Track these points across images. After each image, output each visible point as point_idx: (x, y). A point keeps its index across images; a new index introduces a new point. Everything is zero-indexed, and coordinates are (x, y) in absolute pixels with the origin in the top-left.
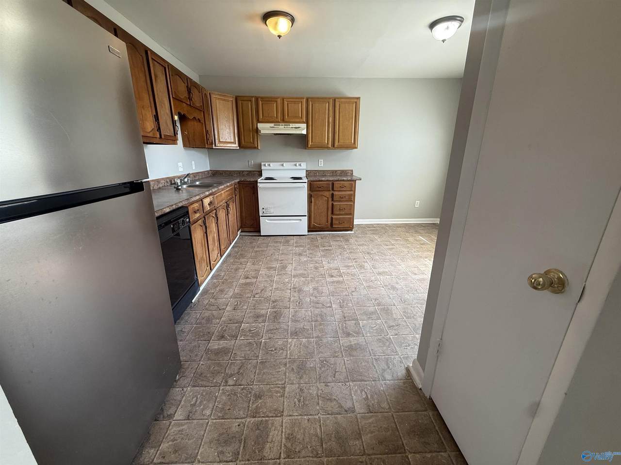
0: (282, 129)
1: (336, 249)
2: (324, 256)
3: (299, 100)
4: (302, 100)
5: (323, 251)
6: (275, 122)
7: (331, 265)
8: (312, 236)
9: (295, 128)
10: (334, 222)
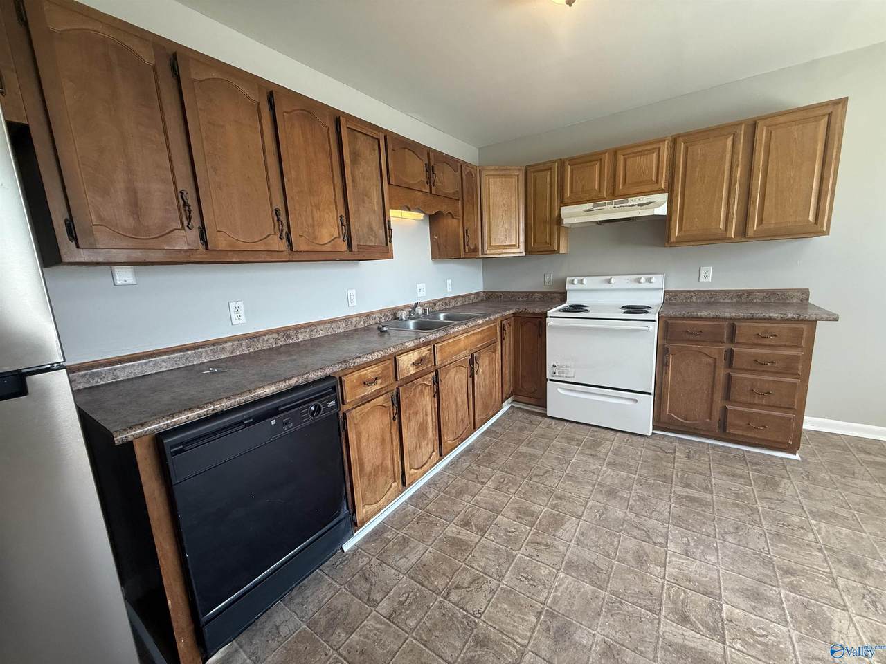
0: (611, 211)
1: (725, 504)
2: (678, 521)
3: (654, 146)
4: (661, 145)
5: (681, 499)
6: (597, 199)
7: (694, 567)
8: (662, 443)
9: (639, 205)
10: (730, 418)
